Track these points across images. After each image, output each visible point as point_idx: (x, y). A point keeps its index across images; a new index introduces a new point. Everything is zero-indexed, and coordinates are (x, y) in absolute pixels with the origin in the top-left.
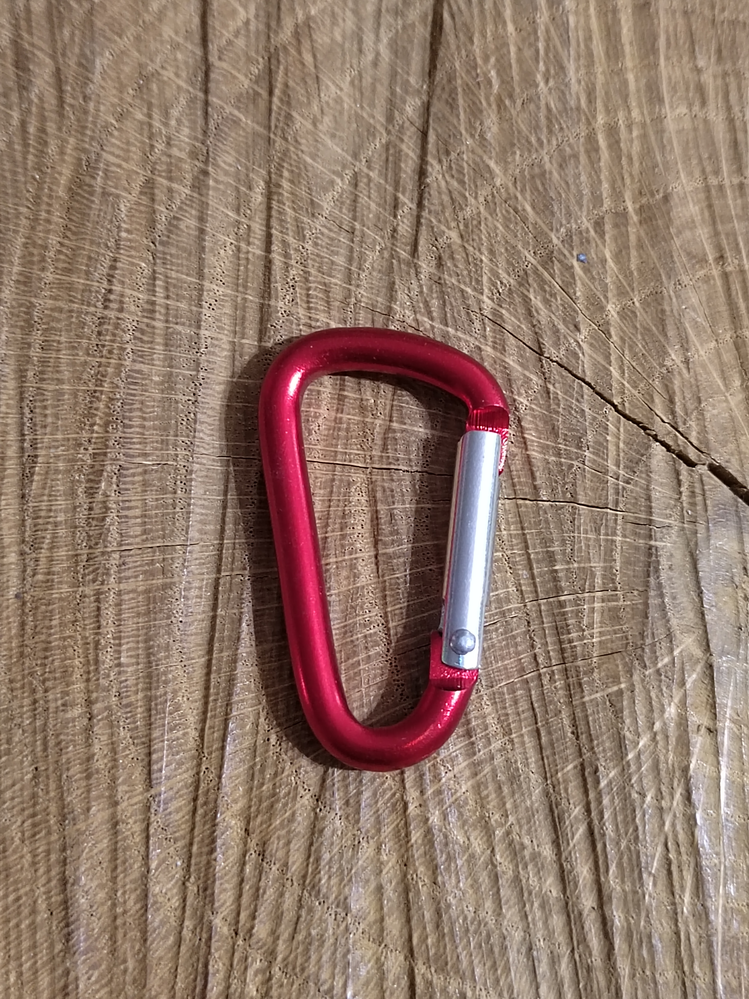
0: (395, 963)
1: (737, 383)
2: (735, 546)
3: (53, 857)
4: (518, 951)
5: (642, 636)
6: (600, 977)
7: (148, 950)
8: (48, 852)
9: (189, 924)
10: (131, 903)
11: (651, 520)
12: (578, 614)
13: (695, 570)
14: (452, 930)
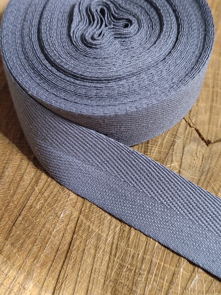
0: (76, 214)
1: (208, 114)
2: (196, 148)
3: (4, 162)
4: (107, 222)
5: (165, 159)
6: (126, 234)
7: (17, 189)
8: (4, 160)
9: (29, 188)
10: (17, 178)
11: (176, 135)
12: (151, 149)
13: (184, 149)
14: (93, 210)
